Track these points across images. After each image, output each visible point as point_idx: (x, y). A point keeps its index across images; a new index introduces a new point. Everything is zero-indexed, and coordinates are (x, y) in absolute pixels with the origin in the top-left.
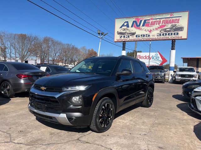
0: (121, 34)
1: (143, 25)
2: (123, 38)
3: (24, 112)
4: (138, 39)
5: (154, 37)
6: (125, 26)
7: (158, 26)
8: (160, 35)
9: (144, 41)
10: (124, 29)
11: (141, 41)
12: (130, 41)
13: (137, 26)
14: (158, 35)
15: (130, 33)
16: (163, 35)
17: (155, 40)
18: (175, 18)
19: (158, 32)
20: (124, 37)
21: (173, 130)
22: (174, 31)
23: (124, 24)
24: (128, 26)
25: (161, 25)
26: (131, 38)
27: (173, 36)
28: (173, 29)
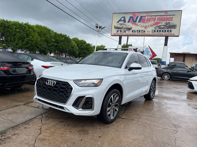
0: (117, 29)
1: (139, 21)
2: (119, 33)
4: (134, 34)
5: (149, 33)
6: (122, 21)
10: (121, 24)
13: (134, 21)
14: (153, 31)
15: (126, 28)
16: (157, 31)
17: (150, 36)
19: (153, 28)
20: (121, 31)
22: (168, 29)
23: (121, 19)
24: (125, 21)
25: (156, 22)
26: (127, 32)
27: (167, 33)
28: (167, 26)
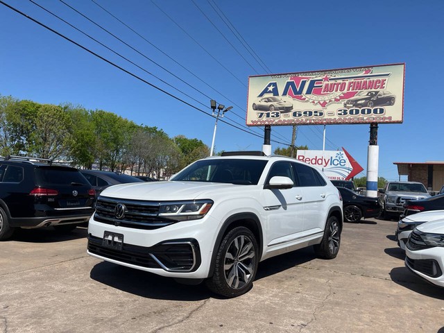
0: (260, 110)
1: (309, 92)
2: (264, 118)
3: (39, 273)
4: (298, 120)
5: (333, 118)
6: (270, 92)
7: (339, 93)
8: (345, 113)
9: (310, 124)
10: (268, 98)
11: (305, 124)
12: (279, 125)
13: (296, 93)
14: (340, 112)
15: (280, 108)
16: (351, 112)
17: (334, 123)
18: (375, 79)
19: (341, 106)
20: (268, 115)
21: (366, 317)
22: (375, 105)
23: (267, 89)
24: (275, 92)
25: (345, 91)
26: (283, 117)
27: (373, 116)
28: (373, 101)
